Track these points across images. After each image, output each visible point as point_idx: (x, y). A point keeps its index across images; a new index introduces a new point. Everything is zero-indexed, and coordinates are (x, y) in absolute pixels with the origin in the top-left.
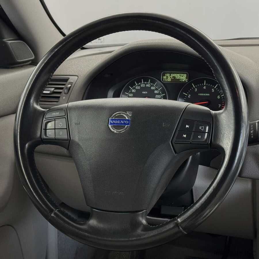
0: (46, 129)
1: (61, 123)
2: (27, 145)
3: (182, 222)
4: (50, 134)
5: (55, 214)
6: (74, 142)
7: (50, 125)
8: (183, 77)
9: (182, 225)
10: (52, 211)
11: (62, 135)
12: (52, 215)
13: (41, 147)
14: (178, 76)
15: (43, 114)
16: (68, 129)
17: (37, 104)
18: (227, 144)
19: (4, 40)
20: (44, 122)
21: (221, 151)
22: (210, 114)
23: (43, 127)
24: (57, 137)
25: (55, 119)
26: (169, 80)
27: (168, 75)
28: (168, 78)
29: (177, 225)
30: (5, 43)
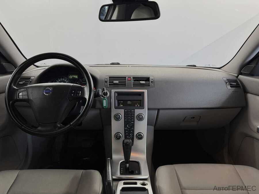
0: (19, 96)
1: (25, 93)
2: (11, 102)
3: (72, 124)
4: (21, 97)
5: (24, 127)
6: (30, 100)
7: (20, 94)
8: (76, 77)
9: (73, 125)
10: (22, 126)
11: (26, 97)
12: (23, 127)
13: (17, 103)
14: (74, 76)
15: (17, 90)
16: (28, 95)
17: (15, 87)
18: (87, 96)
19: (1, 63)
20: (18, 93)
21: (85, 99)
22: (81, 87)
23: (18, 95)
24: (23, 98)
25: (22, 92)
26: (71, 78)
27: (71, 76)
28: (71, 77)
29: (71, 125)
30: (2, 65)
